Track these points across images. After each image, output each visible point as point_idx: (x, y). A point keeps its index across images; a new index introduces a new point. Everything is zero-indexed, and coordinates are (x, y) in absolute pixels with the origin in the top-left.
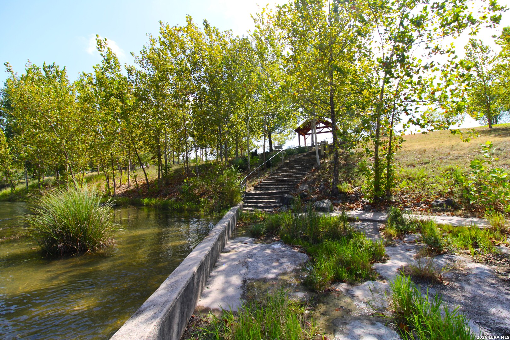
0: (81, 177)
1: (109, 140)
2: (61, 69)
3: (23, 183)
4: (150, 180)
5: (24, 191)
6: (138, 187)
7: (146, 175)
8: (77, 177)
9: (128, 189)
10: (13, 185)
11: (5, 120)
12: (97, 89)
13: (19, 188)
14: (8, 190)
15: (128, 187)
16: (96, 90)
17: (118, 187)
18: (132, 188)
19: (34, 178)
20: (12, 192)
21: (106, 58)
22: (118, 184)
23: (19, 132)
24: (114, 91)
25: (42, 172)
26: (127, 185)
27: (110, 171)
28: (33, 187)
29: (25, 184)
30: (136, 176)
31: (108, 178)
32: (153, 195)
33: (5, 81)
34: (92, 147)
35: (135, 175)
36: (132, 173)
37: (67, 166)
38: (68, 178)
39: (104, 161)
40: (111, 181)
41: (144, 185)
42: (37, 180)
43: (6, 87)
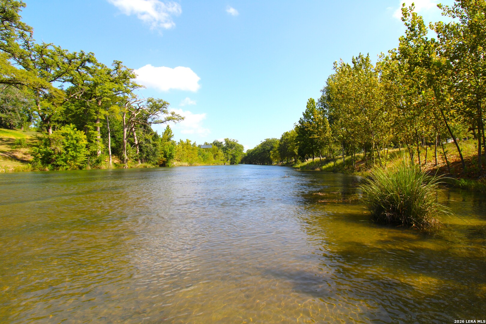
0: (386, 154)
1: (414, 114)
2: (365, 57)
3: (340, 158)
4: (464, 157)
5: (342, 164)
6: (448, 165)
7: (459, 151)
8: (381, 153)
9: (435, 167)
10: (334, 160)
11: (328, 111)
12: (400, 63)
13: (339, 162)
14: (332, 164)
15: (436, 165)
16: (399, 65)
17: (423, 165)
18: (440, 166)
19: (348, 154)
20: (334, 165)
21: (410, 26)
22: (423, 162)
23: (337, 118)
24: (420, 60)
25: (354, 150)
26: (433, 162)
27: (414, 148)
28: (347, 161)
29: (342, 159)
30: (447, 152)
31: (412, 154)
32: (469, 176)
33: (326, 81)
34: (396, 123)
35: (445, 150)
36: (440, 150)
37: (373, 143)
38: (375, 154)
39: (408, 137)
40: (415, 157)
41: (455, 163)
42: (350, 157)
43: (327, 85)
